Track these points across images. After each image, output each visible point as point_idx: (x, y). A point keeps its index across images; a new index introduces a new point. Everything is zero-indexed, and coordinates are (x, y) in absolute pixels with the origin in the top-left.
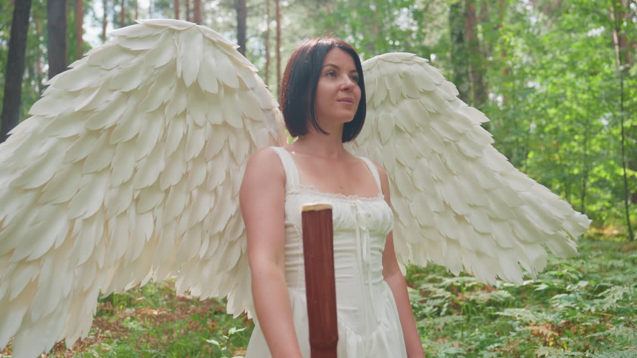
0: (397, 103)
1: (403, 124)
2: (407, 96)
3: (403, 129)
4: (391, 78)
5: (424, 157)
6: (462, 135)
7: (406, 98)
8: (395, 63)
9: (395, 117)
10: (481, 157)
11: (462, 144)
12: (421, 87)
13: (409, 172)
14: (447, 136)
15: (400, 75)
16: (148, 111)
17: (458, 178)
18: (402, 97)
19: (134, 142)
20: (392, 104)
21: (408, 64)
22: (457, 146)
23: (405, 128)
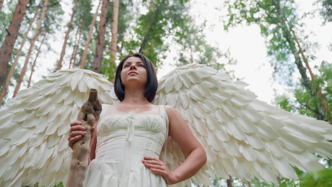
0: (190, 87)
1: (195, 97)
2: (195, 83)
3: (196, 100)
4: (184, 76)
5: (212, 112)
6: (233, 96)
7: (195, 84)
8: (185, 69)
9: (190, 94)
10: (248, 105)
11: (233, 100)
12: (201, 76)
13: (204, 121)
14: (224, 98)
15: (188, 74)
16: (56, 103)
17: (237, 120)
18: (192, 84)
19: (47, 116)
20: (187, 88)
21: (193, 68)
22: (232, 102)
23: (196, 98)
